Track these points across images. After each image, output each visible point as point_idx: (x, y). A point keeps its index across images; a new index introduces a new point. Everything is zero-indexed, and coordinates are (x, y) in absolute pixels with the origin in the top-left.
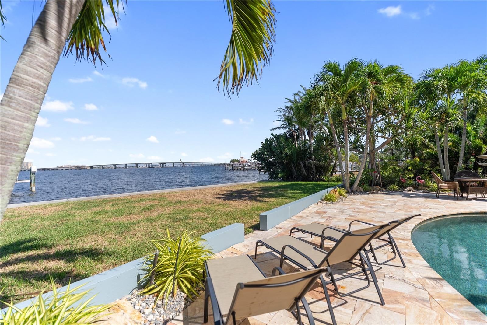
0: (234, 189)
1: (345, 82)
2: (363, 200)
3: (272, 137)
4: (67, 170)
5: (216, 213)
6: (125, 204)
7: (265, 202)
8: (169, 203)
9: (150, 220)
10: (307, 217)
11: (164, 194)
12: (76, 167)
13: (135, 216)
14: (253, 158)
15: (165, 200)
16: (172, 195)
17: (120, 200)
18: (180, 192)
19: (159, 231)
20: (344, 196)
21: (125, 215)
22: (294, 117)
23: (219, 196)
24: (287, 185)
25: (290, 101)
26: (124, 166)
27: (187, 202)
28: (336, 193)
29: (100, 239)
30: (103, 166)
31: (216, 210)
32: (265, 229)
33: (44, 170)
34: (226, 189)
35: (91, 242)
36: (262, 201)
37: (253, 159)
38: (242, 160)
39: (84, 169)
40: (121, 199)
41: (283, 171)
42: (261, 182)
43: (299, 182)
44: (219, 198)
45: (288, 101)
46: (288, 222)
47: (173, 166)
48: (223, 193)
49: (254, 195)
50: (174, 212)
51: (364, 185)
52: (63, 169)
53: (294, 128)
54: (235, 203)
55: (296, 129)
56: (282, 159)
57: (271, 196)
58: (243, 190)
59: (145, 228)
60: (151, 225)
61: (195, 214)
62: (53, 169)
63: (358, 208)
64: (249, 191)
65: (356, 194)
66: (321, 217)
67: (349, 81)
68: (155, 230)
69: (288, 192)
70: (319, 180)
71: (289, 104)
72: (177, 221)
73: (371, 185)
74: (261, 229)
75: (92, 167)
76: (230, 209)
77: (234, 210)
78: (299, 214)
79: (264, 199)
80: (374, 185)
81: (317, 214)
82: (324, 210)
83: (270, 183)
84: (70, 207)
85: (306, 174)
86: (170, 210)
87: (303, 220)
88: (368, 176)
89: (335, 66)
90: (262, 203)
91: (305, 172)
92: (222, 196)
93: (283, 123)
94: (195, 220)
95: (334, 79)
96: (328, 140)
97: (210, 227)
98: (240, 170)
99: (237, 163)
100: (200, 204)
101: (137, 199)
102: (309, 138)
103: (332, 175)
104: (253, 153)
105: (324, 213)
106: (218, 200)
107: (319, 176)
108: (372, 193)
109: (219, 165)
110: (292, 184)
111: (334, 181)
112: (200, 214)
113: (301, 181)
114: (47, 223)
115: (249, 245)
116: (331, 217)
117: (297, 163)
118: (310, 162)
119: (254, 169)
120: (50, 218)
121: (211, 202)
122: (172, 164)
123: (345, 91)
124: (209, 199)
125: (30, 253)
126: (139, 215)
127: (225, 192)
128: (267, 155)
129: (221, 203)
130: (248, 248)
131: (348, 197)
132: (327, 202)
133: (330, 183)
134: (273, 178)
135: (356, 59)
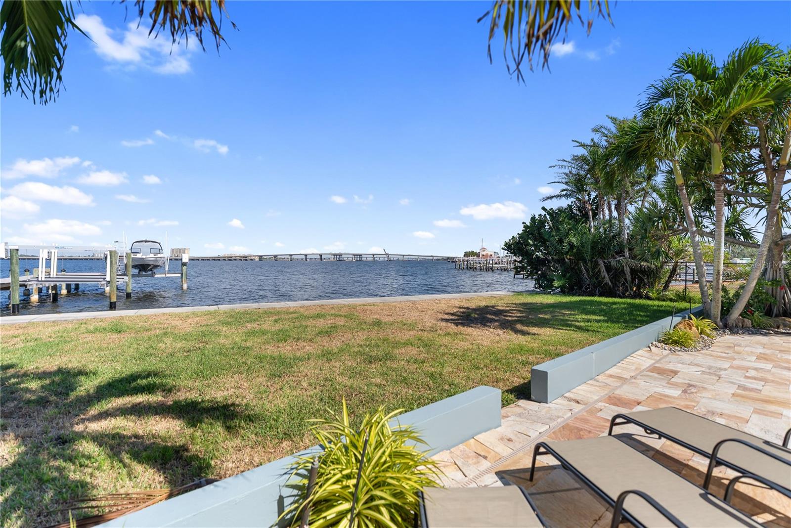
0: (473, 305)
1: (725, 92)
2: (760, 350)
3: (543, 213)
4: (230, 260)
5: (441, 350)
6: (294, 320)
7: (534, 334)
8: (361, 323)
9: (327, 355)
10: (633, 381)
11: (354, 307)
12: (241, 257)
13: (305, 344)
14: (506, 250)
15: (355, 319)
16: (367, 310)
17: (287, 313)
18: (381, 305)
19: (339, 379)
20: (708, 336)
21: (290, 341)
22: (589, 176)
23: (447, 317)
24: (571, 303)
25: (583, 146)
26: (303, 257)
27: (392, 324)
28: (691, 329)
29: (244, 385)
30: (276, 256)
31: (441, 346)
32: (543, 399)
33: (203, 260)
34: (458, 304)
35: (229, 388)
36: (529, 334)
37: (507, 252)
38: (484, 253)
39: (252, 260)
40: (291, 310)
41: (564, 276)
42: (521, 293)
43: (597, 299)
44: (447, 320)
45: (578, 144)
46: (592, 389)
47: (372, 259)
48: (452, 312)
49: (510, 318)
50: (368, 343)
51: (753, 314)
52: (225, 260)
53: (587, 197)
54: (475, 333)
55: (592, 197)
56: (563, 254)
57: (543, 323)
58: (487, 306)
59: (317, 371)
60: (327, 365)
61: (403, 350)
62: (214, 259)
63: (756, 369)
64: (500, 310)
65: (737, 333)
66: (668, 383)
67: (735, 90)
68: (332, 376)
69: (577, 316)
70: (638, 295)
71: (582, 152)
72: (370, 362)
73: (769, 313)
74: (533, 397)
75: (261, 257)
76: (466, 345)
77: (475, 347)
78: (613, 371)
79: (531, 328)
80: (777, 316)
81: (655, 375)
82: (671, 367)
83: (538, 296)
84: (217, 319)
85: (610, 283)
86: (361, 337)
87: (625, 387)
88: (764, 296)
89: (702, 60)
90: (529, 338)
91: (607, 280)
92: (451, 317)
93: (565, 187)
94: (403, 363)
95: (702, 86)
96: (667, 218)
97: (431, 382)
98: (481, 270)
99: (475, 257)
100: (413, 329)
101: (312, 312)
102: (619, 214)
103: (666, 287)
104: (507, 241)
105: (673, 374)
106: (444, 324)
107: (639, 288)
108: (777, 333)
109: (445, 260)
110: (580, 301)
111: (671, 300)
112: (413, 351)
113: (600, 295)
114: (179, 345)
115: (513, 438)
116: (694, 386)
117: (592, 262)
118: (619, 261)
119: (505, 270)
120: (186, 337)
121: (432, 327)
122: (372, 256)
123: (726, 112)
124: (429, 322)
125: (140, 399)
126: (313, 342)
127: (455, 310)
128: (534, 245)
129: (450, 330)
130: (511, 444)
131: (719, 339)
132: (671, 346)
133: (664, 303)
134: (542, 287)
135: (757, 41)
